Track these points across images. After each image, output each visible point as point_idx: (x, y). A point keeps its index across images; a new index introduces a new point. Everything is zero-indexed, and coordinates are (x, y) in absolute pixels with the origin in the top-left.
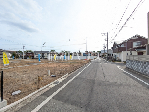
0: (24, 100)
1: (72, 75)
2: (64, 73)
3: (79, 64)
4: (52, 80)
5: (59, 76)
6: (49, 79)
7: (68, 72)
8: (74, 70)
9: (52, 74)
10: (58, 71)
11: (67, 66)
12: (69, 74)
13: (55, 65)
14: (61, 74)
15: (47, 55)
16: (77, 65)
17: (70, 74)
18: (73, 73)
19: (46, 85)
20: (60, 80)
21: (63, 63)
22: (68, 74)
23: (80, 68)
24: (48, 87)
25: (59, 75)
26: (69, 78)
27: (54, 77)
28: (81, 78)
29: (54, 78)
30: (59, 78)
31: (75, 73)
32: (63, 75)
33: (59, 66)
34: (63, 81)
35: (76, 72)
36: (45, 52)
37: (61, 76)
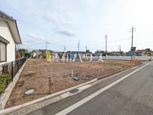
0: (22, 108)
1: (102, 82)
2: (91, 77)
3: (119, 67)
4: (71, 84)
5: (83, 80)
6: (70, 82)
7: (98, 76)
8: (107, 75)
9: (77, 75)
10: (86, 73)
11: (100, 67)
12: (98, 79)
13: (86, 65)
14: (87, 78)
15: (82, 55)
16: (114, 67)
17: (100, 81)
18: (105, 79)
19: (60, 90)
20: (82, 87)
21: (96, 64)
22: (96, 79)
23: (119, 73)
24: (59, 95)
25: (83, 78)
26: (96, 88)
27: (76, 80)
28: (119, 95)
29: (76, 82)
30: (82, 83)
31: (109, 80)
32: (89, 80)
33: (89, 67)
34: (84, 91)
35: (111, 78)
36: (80, 52)
37: (86, 80)
